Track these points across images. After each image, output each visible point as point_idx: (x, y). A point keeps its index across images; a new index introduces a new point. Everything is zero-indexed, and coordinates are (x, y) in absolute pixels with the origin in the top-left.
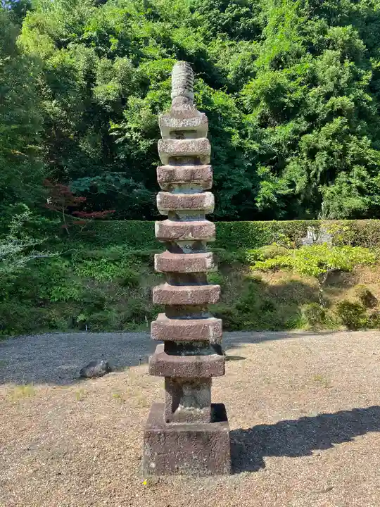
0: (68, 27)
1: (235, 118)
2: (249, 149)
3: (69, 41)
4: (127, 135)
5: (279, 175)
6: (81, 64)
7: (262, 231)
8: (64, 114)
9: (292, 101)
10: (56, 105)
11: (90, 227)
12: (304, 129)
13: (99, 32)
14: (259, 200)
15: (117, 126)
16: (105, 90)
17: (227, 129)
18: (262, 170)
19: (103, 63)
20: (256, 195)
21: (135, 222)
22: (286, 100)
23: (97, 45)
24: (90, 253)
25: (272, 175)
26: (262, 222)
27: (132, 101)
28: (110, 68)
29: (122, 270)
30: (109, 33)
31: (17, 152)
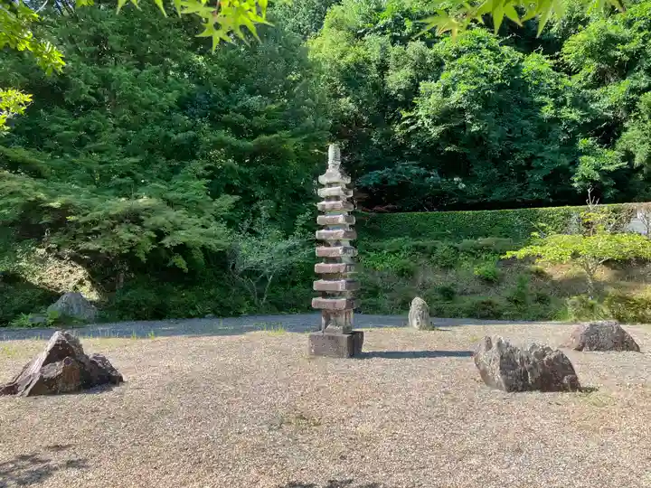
0: (366, 18)
1: (549, 85)
2: (566, 119)
3: (365, 32)
4: (419, 122)
5: (611, 146)
6: (375, 55)
7: (553, 219)
8: (356, 110)
9: (627, 54)
10: (350, 102)
11: (373, 221)
12: (643, 85)
13: (394, 17)
14: (576, 179)
15: (409, 114)
16: (397, 79)
17: (538, 99)
18: (583, 143)
19: (396, 49)
20: (573, 174)
21: (416, 214)
22: (619, 53)
23: (392, 32)
24: (373, 245)
25: (601, 147)
26: (553, 208)
27: (423, 86)
28: (404, 54)
29: (402, 261)
30: (404, 15)
31: (316, 151)
